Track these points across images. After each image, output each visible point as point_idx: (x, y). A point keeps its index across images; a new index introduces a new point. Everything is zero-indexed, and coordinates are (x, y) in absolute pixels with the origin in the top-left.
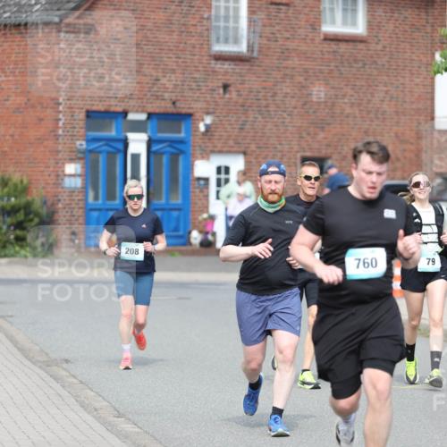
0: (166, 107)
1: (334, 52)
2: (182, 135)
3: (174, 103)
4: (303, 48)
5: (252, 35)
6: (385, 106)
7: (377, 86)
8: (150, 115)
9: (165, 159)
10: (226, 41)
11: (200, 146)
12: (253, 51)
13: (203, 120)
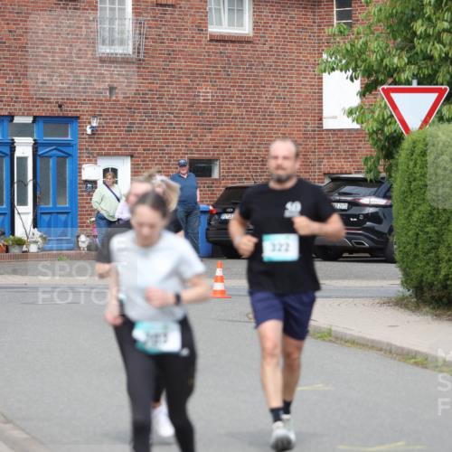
0: (52, 110)
1: (221, 53)
2: (69, 138)
3: (60, 106)
4: (190, 49)
5: (138, 36)
6: (273, 107)
7: (264, 87)
8: (36, 119)
9: (52, 162)
10: (112, 43)
11: (87, 149)
12: (139, 53)
13: (90, 123)
